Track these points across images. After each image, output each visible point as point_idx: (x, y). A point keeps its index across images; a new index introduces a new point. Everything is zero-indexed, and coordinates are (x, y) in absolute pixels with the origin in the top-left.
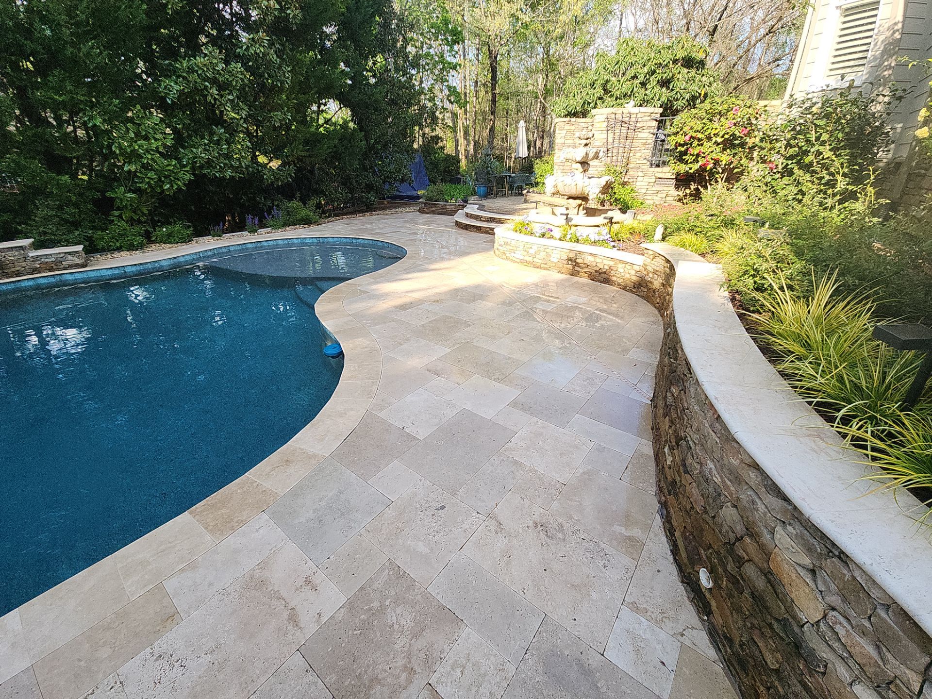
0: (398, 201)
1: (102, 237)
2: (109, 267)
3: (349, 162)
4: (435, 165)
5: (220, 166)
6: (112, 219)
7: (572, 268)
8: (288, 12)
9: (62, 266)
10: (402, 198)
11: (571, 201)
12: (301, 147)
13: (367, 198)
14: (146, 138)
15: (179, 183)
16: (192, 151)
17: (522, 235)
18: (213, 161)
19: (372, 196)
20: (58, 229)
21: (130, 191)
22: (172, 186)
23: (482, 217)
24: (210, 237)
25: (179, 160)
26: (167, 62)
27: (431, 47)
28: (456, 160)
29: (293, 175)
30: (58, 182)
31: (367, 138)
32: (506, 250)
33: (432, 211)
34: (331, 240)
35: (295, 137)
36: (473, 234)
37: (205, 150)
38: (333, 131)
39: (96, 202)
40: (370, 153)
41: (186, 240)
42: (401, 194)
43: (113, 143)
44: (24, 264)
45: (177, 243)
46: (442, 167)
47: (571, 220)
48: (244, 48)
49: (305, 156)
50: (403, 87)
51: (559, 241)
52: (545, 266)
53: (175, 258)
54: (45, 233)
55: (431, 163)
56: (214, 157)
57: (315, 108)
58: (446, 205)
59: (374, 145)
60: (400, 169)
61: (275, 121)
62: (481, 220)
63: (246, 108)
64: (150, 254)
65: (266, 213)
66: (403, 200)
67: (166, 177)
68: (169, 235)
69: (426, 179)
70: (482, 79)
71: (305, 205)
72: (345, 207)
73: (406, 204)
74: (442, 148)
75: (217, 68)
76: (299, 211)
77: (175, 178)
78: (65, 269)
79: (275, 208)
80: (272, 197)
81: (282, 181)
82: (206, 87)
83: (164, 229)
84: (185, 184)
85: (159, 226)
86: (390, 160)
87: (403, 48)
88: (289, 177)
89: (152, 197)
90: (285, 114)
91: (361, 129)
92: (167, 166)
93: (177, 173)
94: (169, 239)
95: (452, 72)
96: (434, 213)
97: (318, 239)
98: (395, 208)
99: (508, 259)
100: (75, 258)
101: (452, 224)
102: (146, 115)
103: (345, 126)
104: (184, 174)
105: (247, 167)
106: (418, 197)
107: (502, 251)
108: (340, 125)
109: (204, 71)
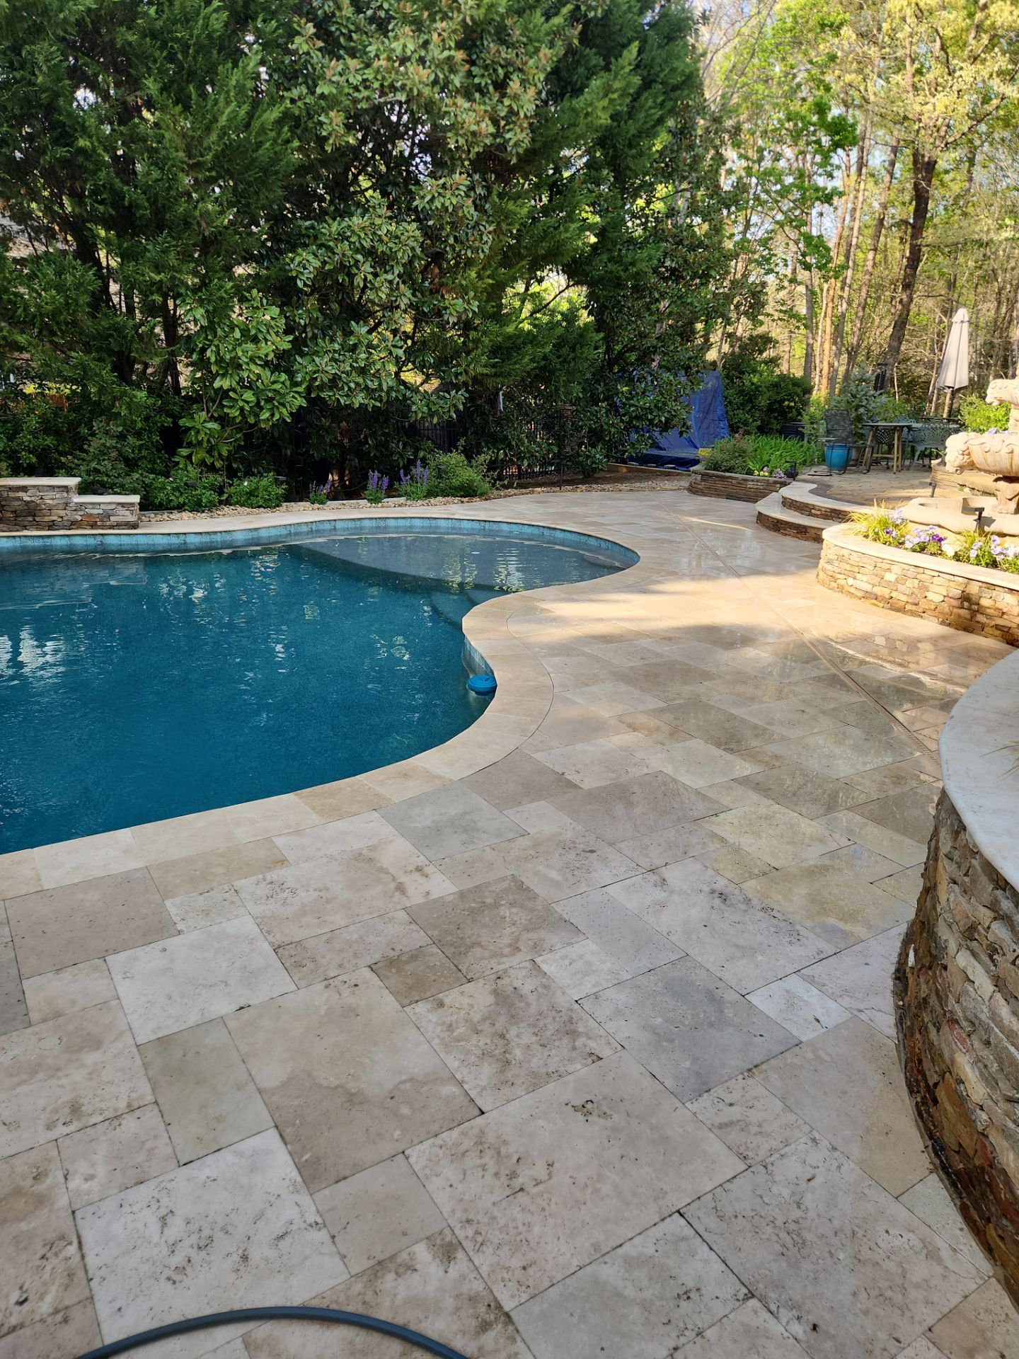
0: (652, 467)
1: (166, 487)
2: (167, 532)
3: (565, 386)
4: (749, 398)
5: (350, 388)
6: (176, 460)
7: (969, 617)
8: (508, 136)
9: (108, 523)
10: (660, 461)
11: (1002, 484)
12: (484, 359)
13: (588, 457)
14: (255, 340)
15: (284, 411)
16: (314, 361)
17: (879, 545)
18: (340, 378)
19: (598, 454)
20: (114, 468)
21: (212, 418)
22: (273, 415)
23: (814, 507)
24: (308, 504)
25: (291, 374)
26: (308, 223)
27: (778, 156)
28: (802, 388)
29: (461, 407)
30: (131, 399)
31: (608, 340)
32: (838, 570)
33: (716, 490)
34: (505, 527)
35: (477, 342)
36: (789, 542)
37: (332, 359)
38: (547, 324)
39: (164, 432)
40: (611, 370)
41: (271, 504)
42: (662, 453)
43: (210, 346)
44: (62, 513)
45: (259, 507)
46: (763, 401)
47: (990, 521)
48: (426, 200)
49: (487, 375)
50: (699, 246)
51: (954, 562)
52: (914, 608)
53: (256, 529)
54: (97, 471)
55: (741, 392)
56: (343, 372)
57: (520, 287)
58: (746, 480)
59: (621, 354)
60: (665, 404)
61: (451, 314)
62: (810, 515)
63: (409, 293)
64: (221, 519)
65: (402, 471)
66: (662, 465)
67: (269, 400)
68: (251, 494)
69: (724, 424)
70: (896, 213)
71: (470, 462)
72: (541, 473)
73: (668, 474)
74: (773, 361)
75: (379, 233)
76: (459, 471)
77: (280, 403)
78: (112, 527)
79: (419, 462)
80: (417, 444)
81: (440, 417)
82: (357, 261)
83: (246, 484)
84: (291, 414)
85: (239, 478)
86: (646, 386)
87: (711, 171)
88: (452, 410)
89: (239, 430)
90: (469, 303)
91: (600, 325)
92: (274, 383)
93: (283, 396)
94: (251, 500)
95: (818, 207)
96: (719, 496)
97: (483, 524)
98: (640, 480)
99: (841, 589)
100: (128, 513)
101: (748, 518)
102: (262, 305)
103: (570, 317)
104: (293, 397)
105: (391, 389)
106: (695, 462)
107: (831, 574)
108: (562, 314)
109: (359, 237)
